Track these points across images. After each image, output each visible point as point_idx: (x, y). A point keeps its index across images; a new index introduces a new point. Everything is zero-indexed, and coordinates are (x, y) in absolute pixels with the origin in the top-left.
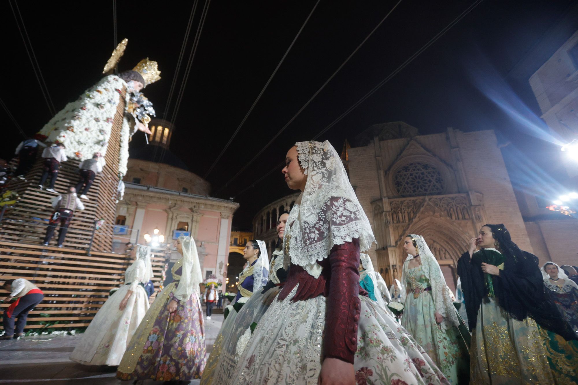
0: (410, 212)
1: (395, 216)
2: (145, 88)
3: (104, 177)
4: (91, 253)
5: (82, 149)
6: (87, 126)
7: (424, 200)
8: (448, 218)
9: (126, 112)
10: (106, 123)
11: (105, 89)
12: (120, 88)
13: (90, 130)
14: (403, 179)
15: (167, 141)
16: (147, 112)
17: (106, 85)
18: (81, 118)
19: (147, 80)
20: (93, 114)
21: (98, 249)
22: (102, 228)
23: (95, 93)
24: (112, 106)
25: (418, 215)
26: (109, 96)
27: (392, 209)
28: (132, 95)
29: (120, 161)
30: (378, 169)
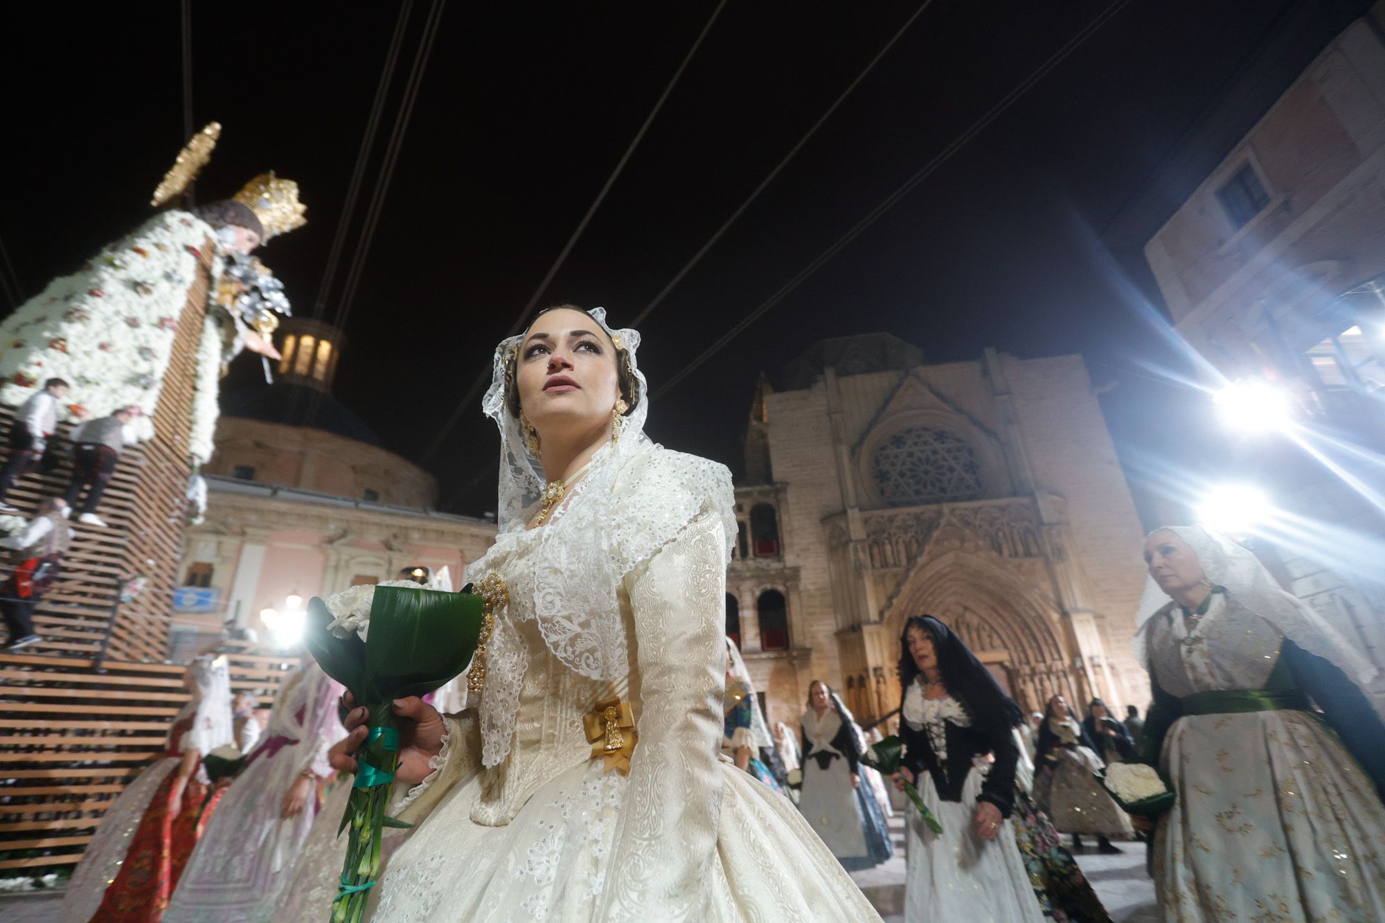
0: (910, 542)
1: (876, 551)
2: (264, 244)
3: (149, 467)
4: (106, 665)
5: (90, 396)
6: (104, 338)
7: (940, 514)
8: (994, 554)
9: (213, 303)
10: (158, 331)
11: (157, 246)
12: (198, 243)
13: (111, 349)
14: (893, 464)
15: (327, 374)
16: (269, 305)
17: (160, 236)
18: (87, 318)
19: (270, 226)
20: (122, 308)
21: (127, 655)
22: (142, 599)
23: (129, 256)
24: (174, 288)
25: (927, 548)
26: (167, 264)
27: (868, 536)
28: (230, 261)
29: (195, 427)
30: (837, 441)
